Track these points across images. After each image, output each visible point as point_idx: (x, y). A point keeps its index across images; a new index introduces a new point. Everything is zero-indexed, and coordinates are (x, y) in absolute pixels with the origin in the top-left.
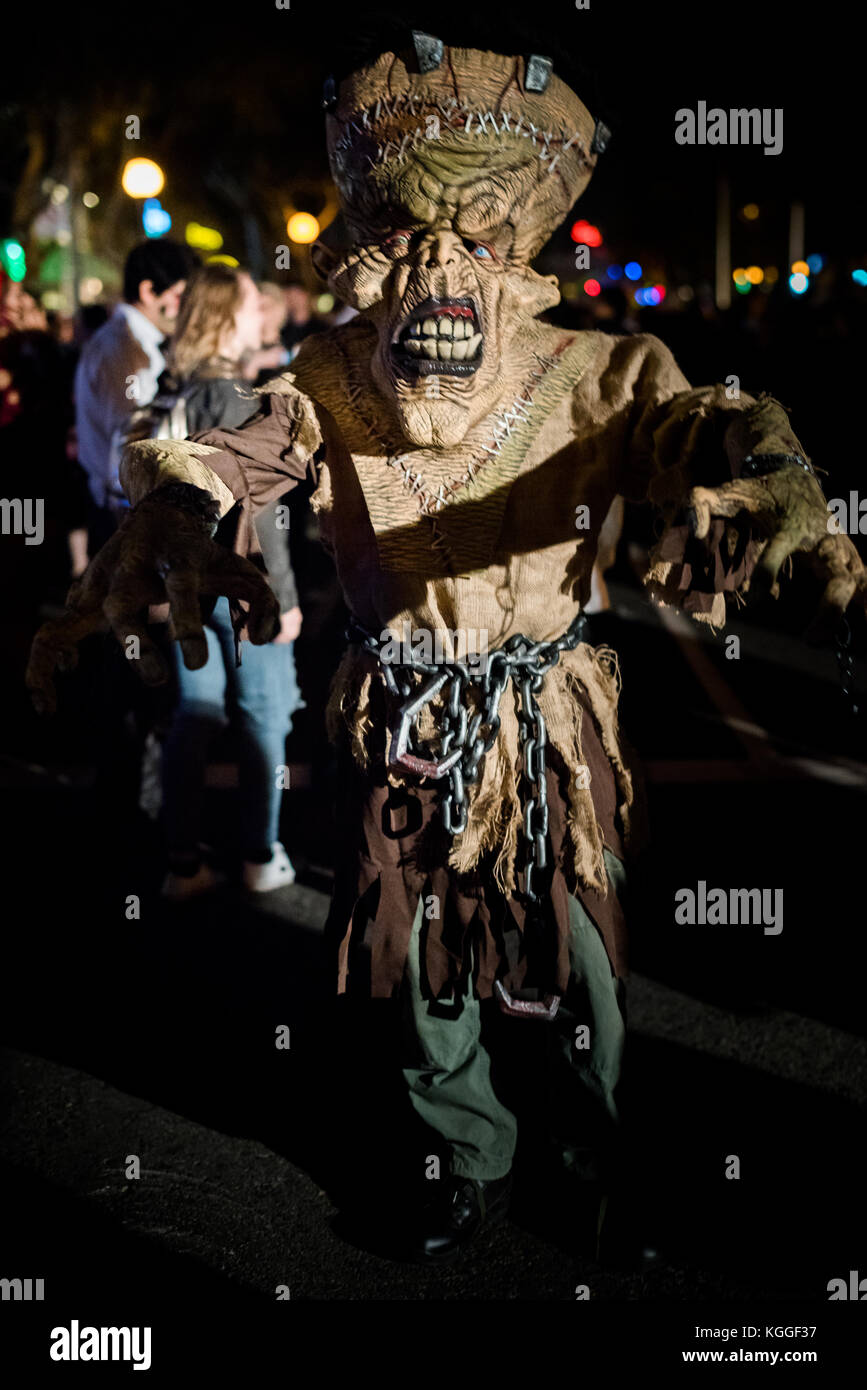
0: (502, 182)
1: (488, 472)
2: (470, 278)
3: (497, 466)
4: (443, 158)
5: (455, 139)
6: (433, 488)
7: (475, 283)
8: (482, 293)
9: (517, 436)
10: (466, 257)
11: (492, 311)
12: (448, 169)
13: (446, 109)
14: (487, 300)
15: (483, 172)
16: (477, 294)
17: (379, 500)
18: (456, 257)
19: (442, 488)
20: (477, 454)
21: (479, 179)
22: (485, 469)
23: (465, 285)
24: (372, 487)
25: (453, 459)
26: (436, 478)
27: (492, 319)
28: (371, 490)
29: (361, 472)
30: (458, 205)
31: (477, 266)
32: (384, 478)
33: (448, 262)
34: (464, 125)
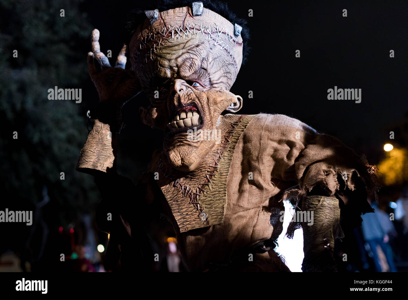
0: (194, 52)
1: (216, 176)
2: (191, 94)
3: (219, 173)
4: (167, 51)
5: (168, 42)
6: (194, 190)
7: (195, 96)
8: (199, 100)
9: (225, 157)
10: (189, 87)
11: (205, 106)
12: (169, 54)
13: (163, 33)
14: (202, 102)
15: (184, 51)
16: (197, 100)
17: (174, 203)
18: (184, 88)
19: (198, 190)
20: (209, 170)
21: (183, 54)
22: (214, 175)
23: (190, 98)
24: (170, 198)
25: (200, 175)
26: (195, 186)
27: (206, 109)
28: (170, 199)
29: (165, 193)
30: (177, 66)
31: (195, 90)
32: (174, 192)
33: (180, 91)
34: (171, 35)
